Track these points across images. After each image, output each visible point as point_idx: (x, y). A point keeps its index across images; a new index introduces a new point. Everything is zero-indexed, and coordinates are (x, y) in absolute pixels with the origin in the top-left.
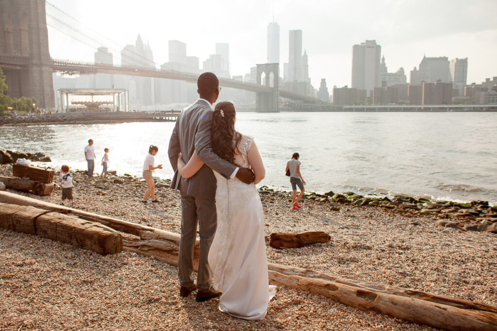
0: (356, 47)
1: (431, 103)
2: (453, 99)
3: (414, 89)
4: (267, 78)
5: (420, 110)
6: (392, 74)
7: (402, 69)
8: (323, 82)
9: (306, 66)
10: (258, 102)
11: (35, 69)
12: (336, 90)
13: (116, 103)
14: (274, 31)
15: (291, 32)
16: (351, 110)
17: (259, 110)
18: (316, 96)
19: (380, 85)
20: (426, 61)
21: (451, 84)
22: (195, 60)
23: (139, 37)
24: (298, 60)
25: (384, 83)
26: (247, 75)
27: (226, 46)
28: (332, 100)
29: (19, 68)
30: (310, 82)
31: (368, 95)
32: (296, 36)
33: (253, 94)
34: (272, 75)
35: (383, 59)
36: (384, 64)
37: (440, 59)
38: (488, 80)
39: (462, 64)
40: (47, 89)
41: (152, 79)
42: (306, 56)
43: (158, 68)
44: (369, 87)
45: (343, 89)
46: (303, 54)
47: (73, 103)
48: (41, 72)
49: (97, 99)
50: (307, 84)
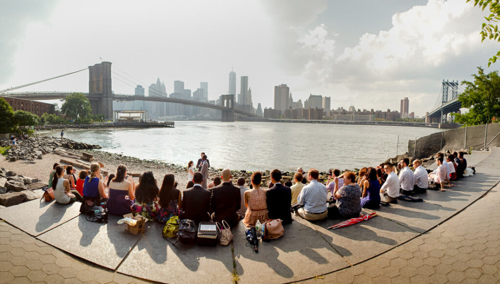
0: (276, 87)
1: (313, 119)
2: (324, 117)
3: (305, 111)
4: (228, 103)
5: (308, 122)
6: (295, 103)
7: (300, 100)
8: (259, 105)
9: (250, 96)
10: (223, 115)
11: (105, 99)
12: (265, 110)
13: (142, 117)
14: (233, 76)
15: (242, 77)
16: (273, 121)
17: (223, 120)
18: (255, 113)
19: (289, 108)
20: (311, 97)
21: (323, 110)
22: (189, 91)
23: (158, 79)
24: (246, 93)
25: (290, 107)
26: (218, 100)
27: (206, 84)
28: (263, 116)
29: (97, 99)
30: (252, 105)
31: (283, 113)
32: (245, 80)
33: (220, 111)
34: (230, 101)
35: (291, 95)
36: (291, 97)
37: (318, 96)
38: (339, 108)
39: (328, 100)
40: (110, 109)
41: (165, 103)
42: (250, 91)
43: (168, 96)
44: (283, 109)
45: (269, 109)
46: (248, 89)
47: (120, 117)
48: (107, 101)
49: (133, 115)
50: (250, 106)
